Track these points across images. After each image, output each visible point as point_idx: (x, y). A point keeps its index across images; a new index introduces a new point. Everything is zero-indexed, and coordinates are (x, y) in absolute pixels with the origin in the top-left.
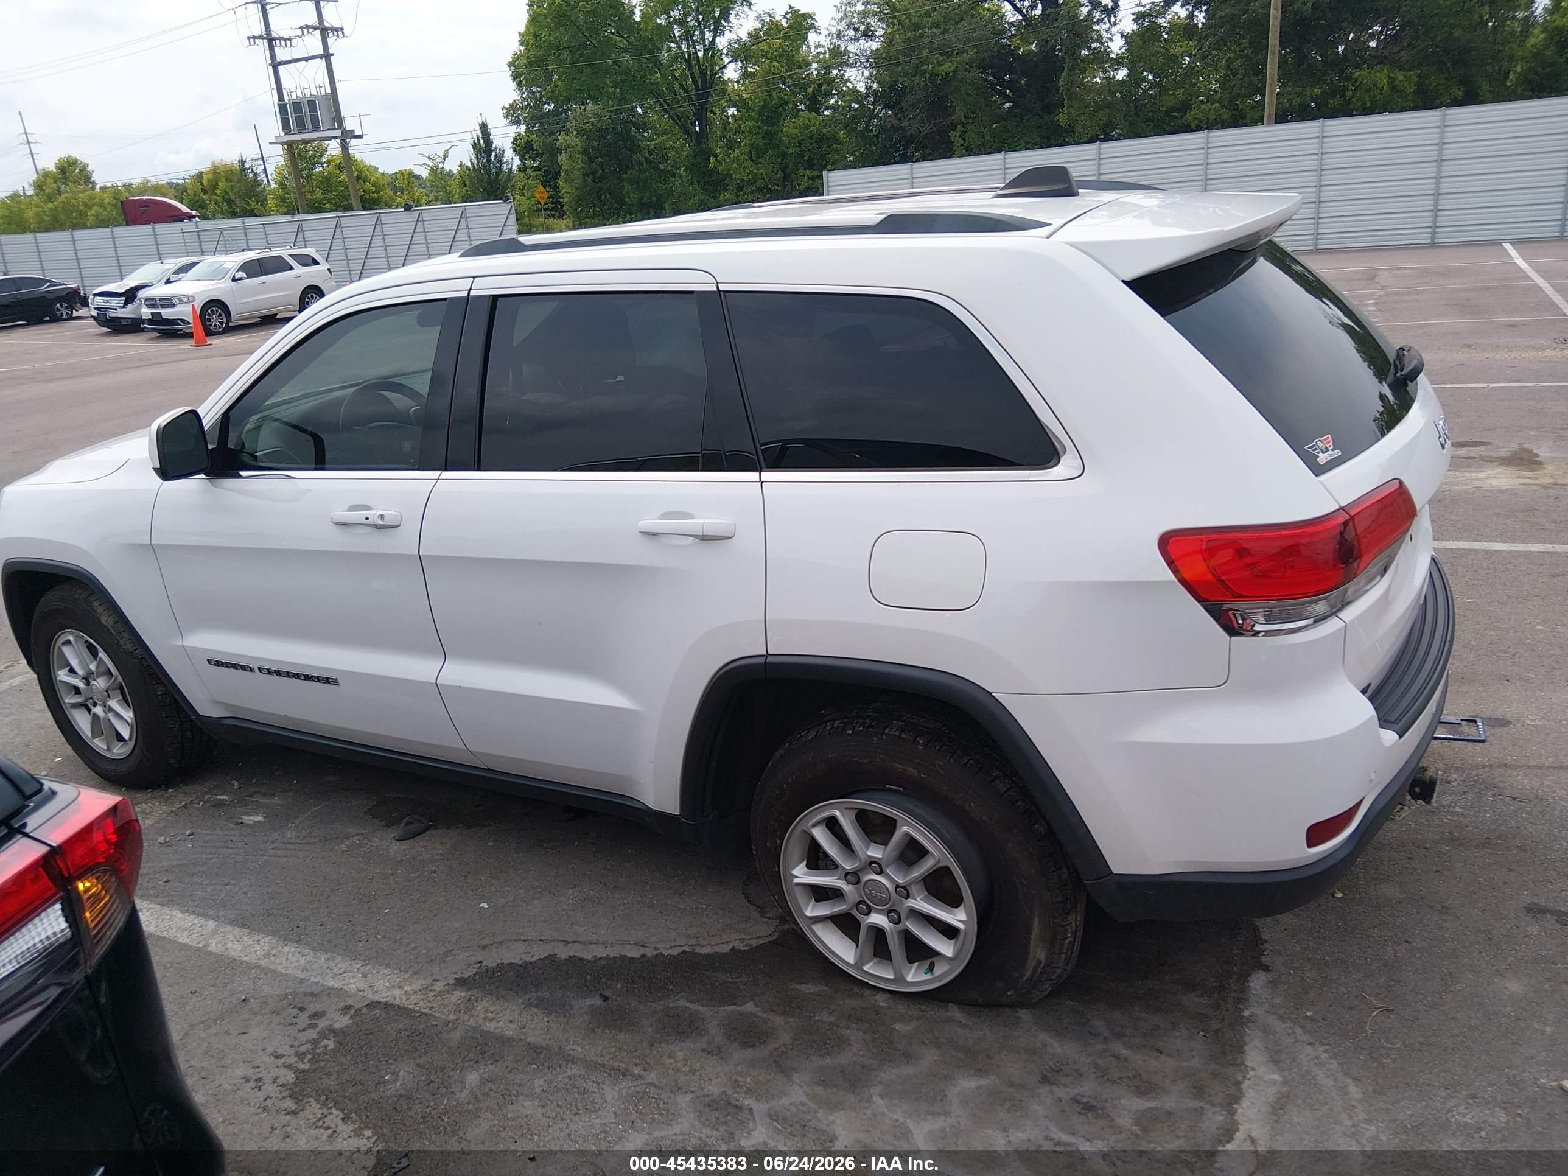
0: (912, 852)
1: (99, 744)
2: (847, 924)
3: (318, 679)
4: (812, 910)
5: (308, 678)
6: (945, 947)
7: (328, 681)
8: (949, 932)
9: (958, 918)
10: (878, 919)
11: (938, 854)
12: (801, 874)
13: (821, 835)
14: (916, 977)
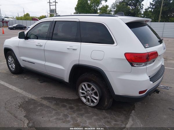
0: (93, 89)
1: (11, 69)
2: (85, 97)
3: (33, 63)
4: (81, 95)
5: (32, 63)
6: (95, 101)
7: (34, 63)
8: (96, 99)
9: (97, 98)
10: (89, 97)
11: (96, 90)
12: (81, 91)
13: (83, 86)
14: (92, 104)
